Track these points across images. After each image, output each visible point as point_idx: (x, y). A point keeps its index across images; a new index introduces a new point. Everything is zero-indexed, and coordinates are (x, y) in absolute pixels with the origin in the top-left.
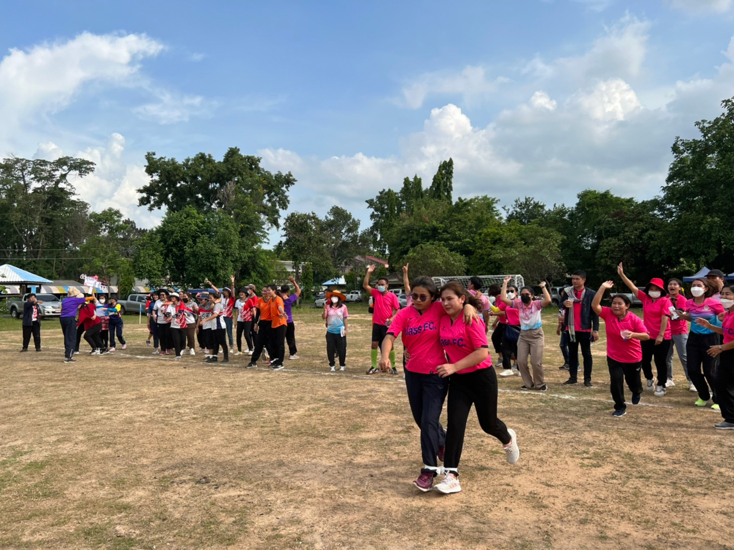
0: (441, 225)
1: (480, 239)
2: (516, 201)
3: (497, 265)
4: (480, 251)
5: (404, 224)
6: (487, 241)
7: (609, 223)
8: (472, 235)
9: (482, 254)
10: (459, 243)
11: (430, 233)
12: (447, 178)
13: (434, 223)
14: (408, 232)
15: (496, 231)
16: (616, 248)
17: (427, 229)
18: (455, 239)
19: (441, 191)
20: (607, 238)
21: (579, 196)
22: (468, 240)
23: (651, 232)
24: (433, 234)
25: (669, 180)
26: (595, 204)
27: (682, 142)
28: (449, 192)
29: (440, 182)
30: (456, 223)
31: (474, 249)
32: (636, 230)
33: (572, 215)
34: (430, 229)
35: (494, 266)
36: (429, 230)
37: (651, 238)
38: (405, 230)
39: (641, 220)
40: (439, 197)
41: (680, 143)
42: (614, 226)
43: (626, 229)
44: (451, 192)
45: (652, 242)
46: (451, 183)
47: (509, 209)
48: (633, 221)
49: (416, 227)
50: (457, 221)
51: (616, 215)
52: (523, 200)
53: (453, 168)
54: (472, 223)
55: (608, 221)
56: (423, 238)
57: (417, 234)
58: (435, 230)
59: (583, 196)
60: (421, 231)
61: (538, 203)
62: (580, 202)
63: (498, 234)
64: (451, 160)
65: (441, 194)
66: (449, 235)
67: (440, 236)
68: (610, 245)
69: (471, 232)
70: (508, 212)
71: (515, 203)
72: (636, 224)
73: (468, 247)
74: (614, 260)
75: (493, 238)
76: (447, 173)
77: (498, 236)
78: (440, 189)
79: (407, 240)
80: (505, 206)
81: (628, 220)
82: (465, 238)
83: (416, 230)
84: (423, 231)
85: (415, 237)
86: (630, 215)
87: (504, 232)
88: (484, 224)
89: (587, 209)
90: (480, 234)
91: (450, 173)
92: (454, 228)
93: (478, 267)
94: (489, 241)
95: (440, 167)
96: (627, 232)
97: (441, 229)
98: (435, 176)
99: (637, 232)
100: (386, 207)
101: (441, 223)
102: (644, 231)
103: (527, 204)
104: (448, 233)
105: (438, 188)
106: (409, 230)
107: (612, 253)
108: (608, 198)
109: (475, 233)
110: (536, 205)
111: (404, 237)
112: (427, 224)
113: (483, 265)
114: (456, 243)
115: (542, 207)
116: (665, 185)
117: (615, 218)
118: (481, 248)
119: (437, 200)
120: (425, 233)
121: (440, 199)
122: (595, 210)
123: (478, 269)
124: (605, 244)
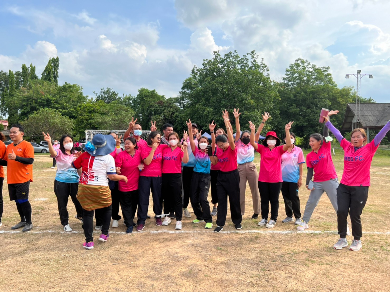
0: (53, 98)
1: (80, 109)
2: (102, 89)
3: (92, 126)
4: (81, 117)
5: (24, 95)
6: (85, 111)
7: (156, 107)
8: (75, 107)
9: (82, 119)
10: (66, 111)
11: (45, 102)
12: (55, 69)
13: (49, 96)
14: (28, 100)
15: (91, 106)
16: (160, 120)
17: (44, 100)
18: (63, 108)
19: (51, 77)
20: (155, 115)
21: (139, 91)
22: (72, 109)
23: (176, 113)
24: (48, 103)
25: (183, 88)
26: (148, 96)
27: (196, 68)
28: (56, 78)
29: (50, 71)
30: (64, 98)
31: (76, 115)
32: (169, 112)
33: (134, 101)
34: (45, 99)
35: (90, 127)
36: (45, 101)
37: (177, 117)
38: (26, 99)
39: (171, 107)
40: (50, 80)
41: (195, 69)
42: (159, 109)
43: (165, 111)
44: (58, 78)
45: (177, 119)
46: (57, 72)
47: (97, 94)
48: (168, 107)
49: (34, 98)
50: (64, 97)
51: (159, 103)
52: (106, 90)
53: (59, 63)
54: (75, 99)
55: (156, 106)
56: (40, 106)
57: (36, 103)
58: (48, 101)
59: (141, 91)
60: (38, 100)
61: (114, 92)
62: (139, 94)
63: (92, 107)
64: (57, 58)
65: (51, 78)
66: (59, 105)
67: (52, 105)
68: (157, 119)
69: (74, 105)
70: (96, 95)
71: (101, 90)
72: (169, 109)
73: (72, 114)
74: (159, 127)
75: (88, 110)
76: (54, 66)
77: (92, 109)
78: (50, 75)
79: (27, 105)
80: (95, 92)
81: (165, 106)
82: (70, 108)
83: (35, 100)
84: (40, 100)
85: (34, 104)
86: (166, 104)
87: (96, 106)
88: (82, 100)
89: (144, 98)
90: (80, 107)
91: (56, 66)
92: (62, 101)
93: (80, 126)
94: (86, 111)
95: (50, 61)
96: (165, 112)
97: (53, 101)
98: (47, 66)
99: (170, 113)
100: (3, 83)
101: (53, 97)
102: (173, 113)
103: (108, 91)
104: (58, 104)
105: (49, 74)
106: (28, 99)
107: (158, 123)
108: (155, 93)
109: (76, 105)
110: (114, 93)
111: (25, 103)
112: (43, 97)
113: (83, 125)
114: (64, 110)
115: (116, 95)
116: (181, 91)
117: (159, 105)
118: (81, 115)
119: (48, 82)
120: (41, 102)
121: (50, 82)
122: (148, 99)
123: (79, 128)
124: (154, 118)
